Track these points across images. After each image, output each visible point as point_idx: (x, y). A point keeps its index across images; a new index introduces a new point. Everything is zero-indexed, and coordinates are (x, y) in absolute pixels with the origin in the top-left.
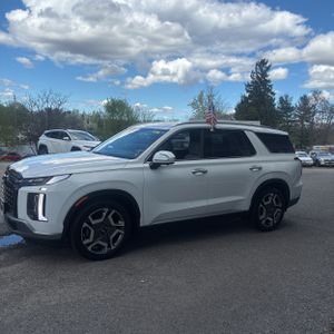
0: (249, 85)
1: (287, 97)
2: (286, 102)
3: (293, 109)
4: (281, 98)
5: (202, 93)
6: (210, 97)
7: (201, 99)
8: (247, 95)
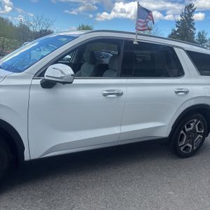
0: (178, 22)
2: (202, 36)
3: (206, 41)
4: (199, 33)
8: (176, 29)
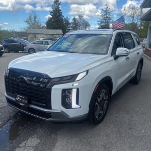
0: (51, 12)
1: (67, 18)
2: (67, 21)
5: (31, 16)
6: (35, 18)
7: (30, 19)
